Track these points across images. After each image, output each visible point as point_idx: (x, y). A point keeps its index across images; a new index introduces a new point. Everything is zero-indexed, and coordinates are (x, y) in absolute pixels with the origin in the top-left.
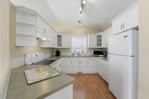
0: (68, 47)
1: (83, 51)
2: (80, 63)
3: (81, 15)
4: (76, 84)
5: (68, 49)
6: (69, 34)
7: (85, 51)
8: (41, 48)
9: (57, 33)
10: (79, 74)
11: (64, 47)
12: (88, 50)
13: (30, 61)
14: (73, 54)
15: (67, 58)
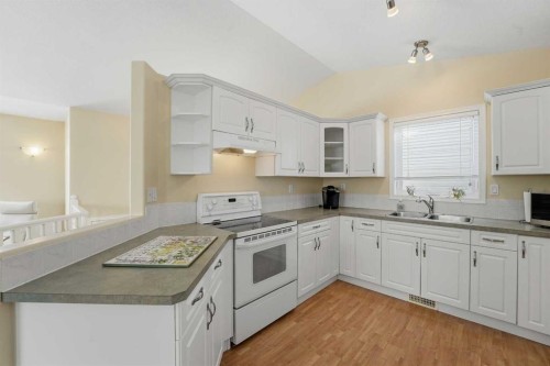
0: (370, 174)
1: (458, 194)
2: (421, 251)
3: (393, 13)
4: (363, 343)
5: (373, 182)
6: (373, 117)
7: (473, 195)
8: (259, 178)
9: (320, 121)
10: (417, 307)
11: (352, 174)
12: (494, 188)
13: (207, 214)
14: (401, 207)
15: (358, 221)
